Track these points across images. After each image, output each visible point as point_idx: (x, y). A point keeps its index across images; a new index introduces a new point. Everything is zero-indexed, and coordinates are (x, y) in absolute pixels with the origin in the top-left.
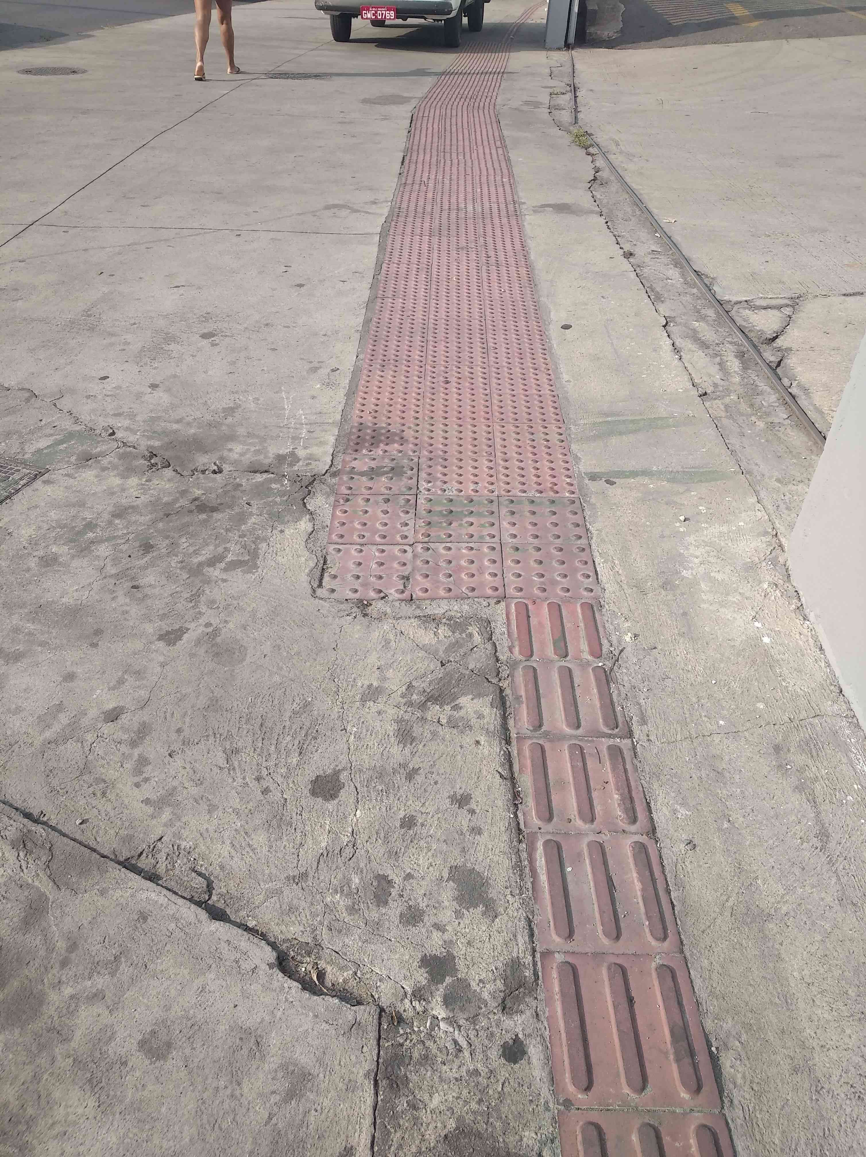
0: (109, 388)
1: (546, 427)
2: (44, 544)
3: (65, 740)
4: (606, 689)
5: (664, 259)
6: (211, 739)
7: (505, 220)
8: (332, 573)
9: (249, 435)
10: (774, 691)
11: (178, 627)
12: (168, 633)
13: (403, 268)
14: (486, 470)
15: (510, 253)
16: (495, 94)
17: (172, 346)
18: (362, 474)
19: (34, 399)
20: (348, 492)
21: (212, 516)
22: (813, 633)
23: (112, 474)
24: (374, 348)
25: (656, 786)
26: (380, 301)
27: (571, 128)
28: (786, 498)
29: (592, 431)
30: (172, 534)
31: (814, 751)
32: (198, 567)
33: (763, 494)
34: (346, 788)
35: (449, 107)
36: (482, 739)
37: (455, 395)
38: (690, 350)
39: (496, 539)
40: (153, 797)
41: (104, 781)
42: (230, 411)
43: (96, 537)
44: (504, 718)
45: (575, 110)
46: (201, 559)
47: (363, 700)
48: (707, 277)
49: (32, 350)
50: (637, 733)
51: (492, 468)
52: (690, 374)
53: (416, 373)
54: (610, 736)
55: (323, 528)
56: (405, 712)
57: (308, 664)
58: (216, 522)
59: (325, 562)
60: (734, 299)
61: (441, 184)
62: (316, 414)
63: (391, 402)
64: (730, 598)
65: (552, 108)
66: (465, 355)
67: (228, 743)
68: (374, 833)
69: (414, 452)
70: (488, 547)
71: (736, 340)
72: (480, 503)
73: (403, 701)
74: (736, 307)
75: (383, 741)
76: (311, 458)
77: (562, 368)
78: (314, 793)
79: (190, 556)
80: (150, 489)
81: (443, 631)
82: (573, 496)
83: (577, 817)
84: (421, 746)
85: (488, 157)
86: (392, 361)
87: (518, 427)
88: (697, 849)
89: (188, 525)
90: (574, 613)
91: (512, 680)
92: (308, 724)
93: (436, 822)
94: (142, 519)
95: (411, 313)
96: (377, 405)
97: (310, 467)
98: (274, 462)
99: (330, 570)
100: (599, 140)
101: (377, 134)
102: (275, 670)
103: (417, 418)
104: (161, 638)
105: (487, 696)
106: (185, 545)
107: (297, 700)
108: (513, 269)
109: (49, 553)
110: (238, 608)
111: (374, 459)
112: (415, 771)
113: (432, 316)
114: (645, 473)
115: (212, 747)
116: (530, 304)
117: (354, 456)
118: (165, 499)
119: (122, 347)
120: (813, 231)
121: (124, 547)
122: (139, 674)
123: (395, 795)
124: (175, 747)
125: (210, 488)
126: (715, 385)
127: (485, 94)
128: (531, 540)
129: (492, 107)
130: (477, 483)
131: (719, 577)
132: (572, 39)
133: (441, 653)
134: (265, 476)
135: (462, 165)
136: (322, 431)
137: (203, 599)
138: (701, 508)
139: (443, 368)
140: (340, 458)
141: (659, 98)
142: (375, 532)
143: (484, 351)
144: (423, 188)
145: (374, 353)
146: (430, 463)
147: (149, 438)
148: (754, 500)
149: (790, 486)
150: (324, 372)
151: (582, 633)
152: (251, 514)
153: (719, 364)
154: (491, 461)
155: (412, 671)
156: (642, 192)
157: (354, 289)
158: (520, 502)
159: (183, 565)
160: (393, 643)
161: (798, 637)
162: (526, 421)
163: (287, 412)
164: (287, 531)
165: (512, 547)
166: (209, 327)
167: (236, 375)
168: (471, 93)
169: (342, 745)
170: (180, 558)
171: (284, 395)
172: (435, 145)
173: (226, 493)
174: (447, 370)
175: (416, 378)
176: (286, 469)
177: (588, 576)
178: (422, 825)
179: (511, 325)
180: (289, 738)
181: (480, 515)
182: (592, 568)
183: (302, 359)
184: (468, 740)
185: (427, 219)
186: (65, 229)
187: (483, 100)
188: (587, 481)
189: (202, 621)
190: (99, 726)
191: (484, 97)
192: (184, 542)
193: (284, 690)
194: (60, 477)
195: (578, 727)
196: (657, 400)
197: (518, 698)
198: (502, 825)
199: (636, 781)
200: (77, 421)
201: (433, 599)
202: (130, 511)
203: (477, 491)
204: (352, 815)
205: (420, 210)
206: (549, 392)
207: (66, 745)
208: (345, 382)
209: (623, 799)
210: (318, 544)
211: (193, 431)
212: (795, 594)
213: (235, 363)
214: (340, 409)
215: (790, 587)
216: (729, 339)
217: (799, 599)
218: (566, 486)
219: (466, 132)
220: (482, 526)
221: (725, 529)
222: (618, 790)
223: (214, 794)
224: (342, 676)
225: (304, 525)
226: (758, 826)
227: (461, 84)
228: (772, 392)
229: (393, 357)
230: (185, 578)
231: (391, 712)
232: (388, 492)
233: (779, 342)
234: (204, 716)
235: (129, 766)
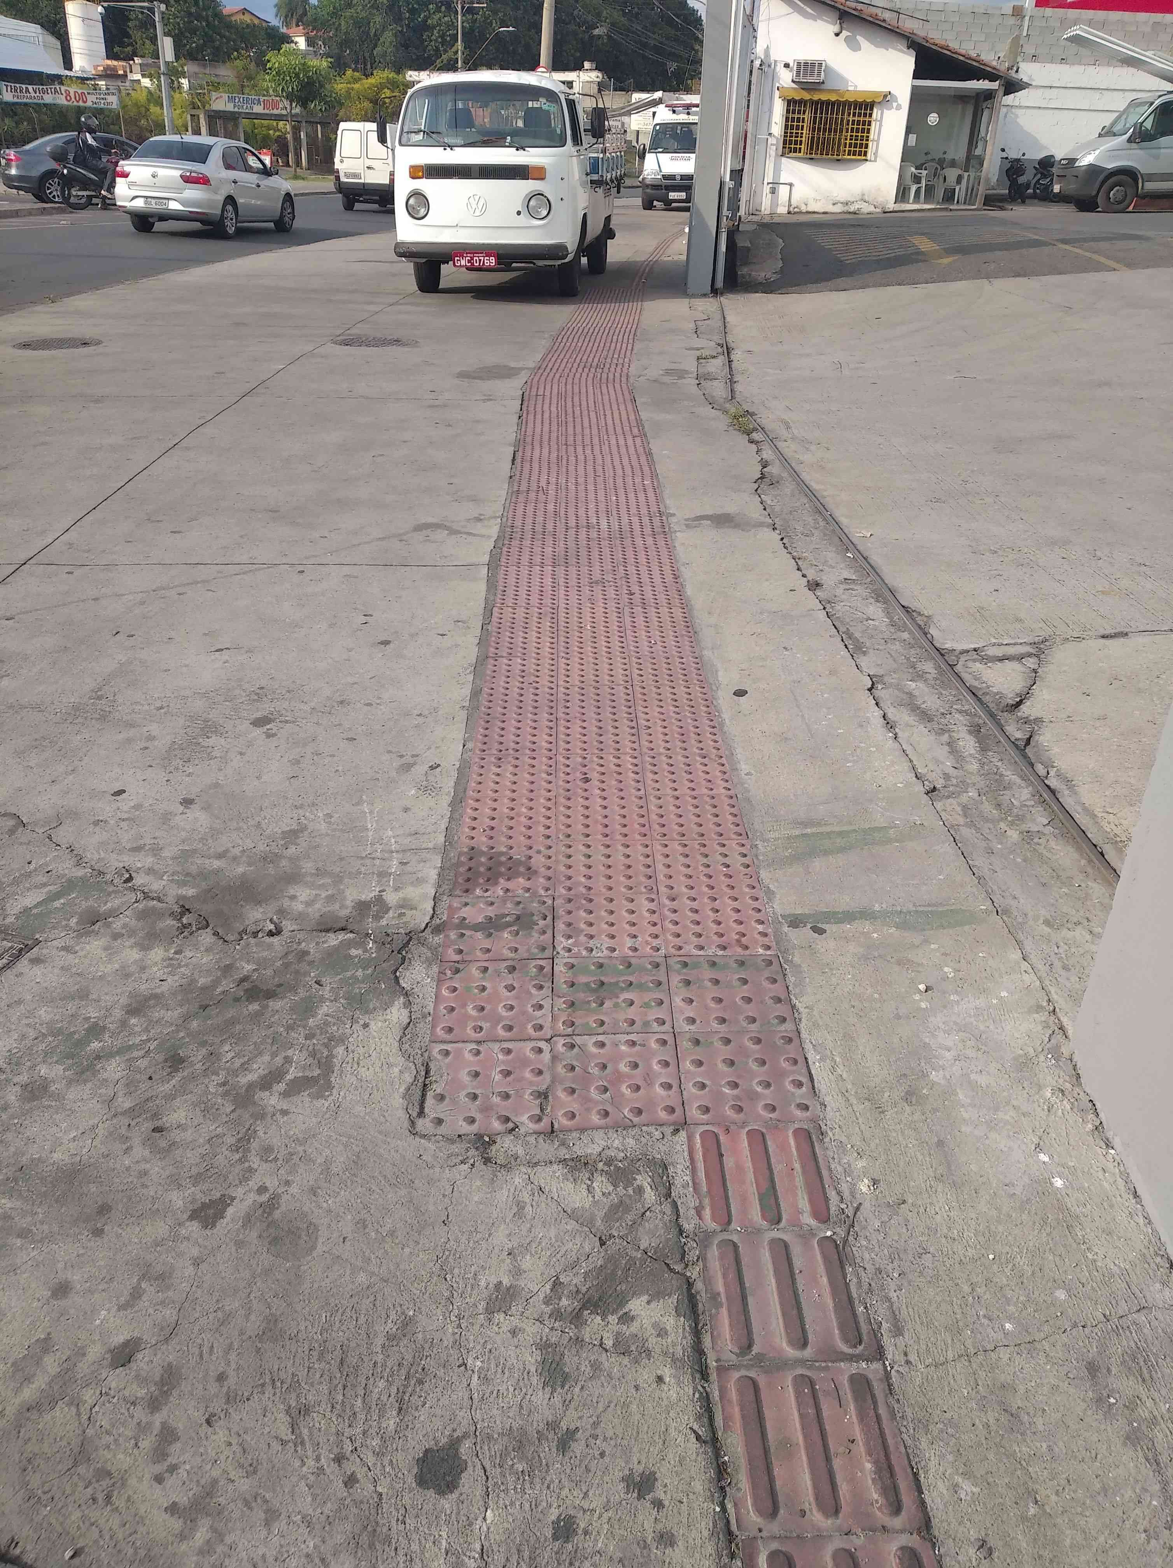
0: (126, 808)
1: (724, 845)
2: (29, 1064)
3: (53, 1403)
4: (840, 1278)
5: (860, 590)
6: (269, 1389)
7: (650, 541)
8: (438, 1091)
9: (320, 872)
10: (1078, 1269)
11: (218, 1195)
12: (204, 1207)
13: (520, 613)
14: (647, 915)
15: (660, 588)
16: (627, 360)
17: (213, 740)
18: (476, 928)
19: (21, 829)
20: (457, 958)
21: (267, 1006)
22: (1122, 1169)
23: (127, 944)
24: (487, 732)
25: (924, 1444)
26: (492, 662)
27: (728, 405)
28: (1061, 950)
29: (787, 849)
30: (210, 1038)
31: (1145, 1371)
32: (247, 1091)
33: (1028, 946)
34: (470, 1469)
35: (570, 380)
36: (667, 1373)
37: (599, 800)
38: (907, 725)
39: (667, 1027)
40: (183, 1500)
41: (109, 1474)
42: (291, 836)
43: (103, 1048)
44: (697, 1333)
45: (731, 380)
46: (252, 1077)
47: (490, 1311)
48: (919, 614)
49: (19, 754)
50: (890, 1353)
51: (654, 912)
52: (911, 761)
53: (544, 767)
54: (851, 1358)
55: (424, 1017)
56: (552, 1329)
57: (407, 1250)
58: (273, 1016)
59: (427, 1072)
60: (960, 646)
61: (564, 491)
62: (410, 835)
63: (512, 814)
64: (1001, 1115)
65: (702, 378)
66: (609, 739)
67: (293, 1396)
68: (514, 1550)
69: (547, 890)
70: (658, 1040)
71: (966, 707)
72: (643, 969)
73: (548, 1310)
74: (963, 658)
75: (521, 1383)
76: (406, 905)
77: (740, 753)
78: (422, 1481)
79: (235, 1073)
80: (180, 966)
81: (601, 1184)
82: (768, 953)
83: (814, 1506)
84: (577, 1390)
85: (623, 450)
86: (511, 752)
87: (686, 845)
88: (996, 1555)
89: (232, 1022)
90: (783, 1147)
91: (705, 1266)
92: (409, 1357)
93: (606, 1526)
94: (169, 1015)
95: (533, 678)
96: (493, 819)
97: (405, 919)
98: (354, 913)
99: (434, 1086)
100: (764, 422)
101: (478, 422)
102: (359, 1263)
103: (549, 837)
104: (194, 1215)
105: (670, 1295)
106: (230, 1055)
107: (393, 1316)
108: (664, 610)
109: (36, 1078)
110: (306, 1158)
111: (492, 904)
112: (571, 1434)
113: (561, 683)
114: (865, 914)
115: (270, 1404)
116: (689, 660)
117: (464, 900)
118: (202, 981)
119: (144, 745)
120: (1053, 543)
121: (142, 1063)
122: (163, 1279)
123: (543, 1479)
124: (217, 1406)
125: (265, 959)
126: (947, 777)
127: (615, 361)
128: (715, 1025)
129: (624, 379)
130: (635, 937)
131: (983, 1080)
132: (720, 283)
133: (599, 1223)
134: (342, 936)
135: (590, 463)
136: (419, 862)
137: (255, 1145)
138: (946, 969)
139: (580, 760)
140: (446, 901)
141: (836, 361)
142: (496, 1020)
143: (633, 731)
144: (542, 497)
145: (486, 739)
146: (569, 906)
147: (182, 884)
148: (1016, 955)
149: (1065, 932)
150: (421, 769)
151: (799, 1180)
152: (322, 999)
153: (949, 744)
154: (653, 900)
155: (558, 1256)
156: (825, 493)
157: (457, 646)
158: (696, 966)
159: (228, 1089)
160: (528, 1208)
161: (1101, 1177)
162: (696, 837)
163: (370, 833)
164: (372, 1025)
165: (690, 1040)
166: (265, 708)
167: (301, 779)
168: (596, 360)
169: (462, 1393)
170: (221, 1078)
171: (366, 808)
172: (554, 435)
173: (286, 966)
174: (586, 762)
175: (544, 775)
176: (370, 925)
177: (800, 1085)
178: (586, 1532)
179: (666, 691)
180: (382, 1384)
181: (641, 987)
182: (804, 1071)
183: (389, 752)
184: (645, 1376)
185: (549, 541)
186: (68, 569)
187: (612, 369)
188: (786, 929)
189: (253, 1184)
190: (104, 1376)
191: (613, 366)
192: (227, 1051)
193: (372, 1298)
194: (54, 952)
195: (805, 1344)
196: (871, 801)
197: (715, 1296)
198: (704, 1526)
199: (895, 1436)
200: (79, 861)
201: (583, 1130)
202: (152, 1002)
203: (636, 950)
204: (480, 1519)
205: (539, 528)
206: (724, 791)
207: (53, 1413)
208: (448, 785)
209: (878, 1471)
210: (417, 1045)
211: (240, 870)
212: (1090, 1105)
213: (298, 762)
214: (443, 827)
215: (1082, 1093)
216: (959, 707)
217: (1097, 1115)
218: (758, 937)
219: (593, 415)
220: (646, 1005)
221: (981, 1002)
222: (870, 1456)
223: (274, 1491)
224: (456, 1271)
225: (397, 1014)
226: (1079, 1510)
227: (583, 348)
228: (1023, 784)
229: (513, 745)
230: (228, 1110)
231: (531, 1330)
232: (512, 955)
233: (1026, 710)
234: (258, 1350)
235: (146, 1444)
